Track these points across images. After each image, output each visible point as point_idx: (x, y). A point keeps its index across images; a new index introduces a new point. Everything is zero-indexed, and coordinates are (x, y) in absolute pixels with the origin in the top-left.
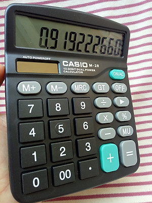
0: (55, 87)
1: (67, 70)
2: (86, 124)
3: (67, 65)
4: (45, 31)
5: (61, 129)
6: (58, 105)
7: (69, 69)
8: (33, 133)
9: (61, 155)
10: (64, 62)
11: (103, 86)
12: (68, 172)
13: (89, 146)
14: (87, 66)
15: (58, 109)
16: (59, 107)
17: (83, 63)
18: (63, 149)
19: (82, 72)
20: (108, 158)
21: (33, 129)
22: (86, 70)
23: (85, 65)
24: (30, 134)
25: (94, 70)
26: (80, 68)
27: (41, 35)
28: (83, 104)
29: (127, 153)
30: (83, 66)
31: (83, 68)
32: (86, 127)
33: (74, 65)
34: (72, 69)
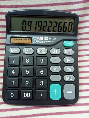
0: (28, 51)
1: (36, 42)
2: (42, 71)
3: (36, 39)
4: (24, 23)
5: (27, 72)
6: (28, 60)
7: (36, 41)
8: (13, 72)
9: (26, 85)
10: (34, 37)
11: (57, 50)
12: (29, 94)
13: (42, 83)
14: (48, 39)
15: (27, 61)
16: (28, 61)
17: (46, 38)
18: (27, 82)
19: (44, 43)
20: (53, 92)
21: (14, 70)
22: (47, 41)
23: (47, 39)
24: (12, 72)
25: (52, 41)
26: (43, 40)
27: (23, 25)
28: (42, 60)
29: (68, 91)
30: (45, 39)
31: (45, 40)
32: (42, 72)
33: (40, 39)
34: (38, 41)
